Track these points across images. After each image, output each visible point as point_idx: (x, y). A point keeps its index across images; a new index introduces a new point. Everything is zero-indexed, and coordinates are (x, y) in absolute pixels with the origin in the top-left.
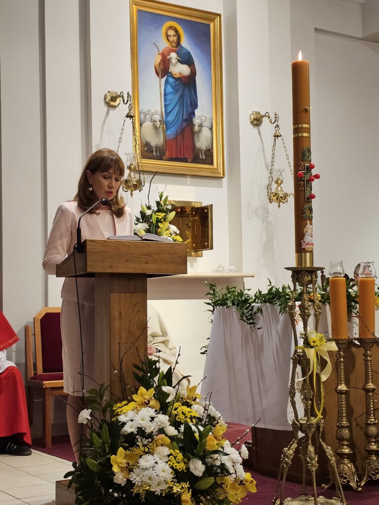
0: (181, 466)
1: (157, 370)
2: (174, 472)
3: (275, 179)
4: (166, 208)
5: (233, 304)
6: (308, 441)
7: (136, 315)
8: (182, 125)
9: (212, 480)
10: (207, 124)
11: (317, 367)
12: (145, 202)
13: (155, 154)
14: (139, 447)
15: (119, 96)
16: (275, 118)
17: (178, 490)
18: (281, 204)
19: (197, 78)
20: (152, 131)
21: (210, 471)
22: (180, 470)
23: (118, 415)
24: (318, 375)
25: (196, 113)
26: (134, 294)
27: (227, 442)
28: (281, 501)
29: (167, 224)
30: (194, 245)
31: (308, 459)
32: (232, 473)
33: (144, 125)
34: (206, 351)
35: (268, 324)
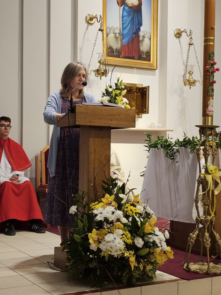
0: (129, 241)
1: (116, 184)
2: (125, 245)
3: (188, 71)
4: (121, 88)
5: (162, 147)
6: (205, 229)
7: (104, 151)
8: (132, 36)
9: (147, 250)
10: (147, 36)
11: (213, 186)
12: (109, 83)
13: (115, 54)
14: (105, 229)
15: (95, 18)
16: (190, 33)
17: (128, 255)
18: (191, 86)
19: (142, 7)
20: (114, 40)
21: (146, 245)
22: (129, 244)
23: (93, 210)
24: (213, 191)
25: (141, 29)
26: (103, 139)
27: (157, 228)
28: (187, 264)
29: (121, 97)
30: (137, 111)
31: (205, 240)
32: (160, 247)
33: (109, 36)
34: (144, 174)
35: (183, 159)
